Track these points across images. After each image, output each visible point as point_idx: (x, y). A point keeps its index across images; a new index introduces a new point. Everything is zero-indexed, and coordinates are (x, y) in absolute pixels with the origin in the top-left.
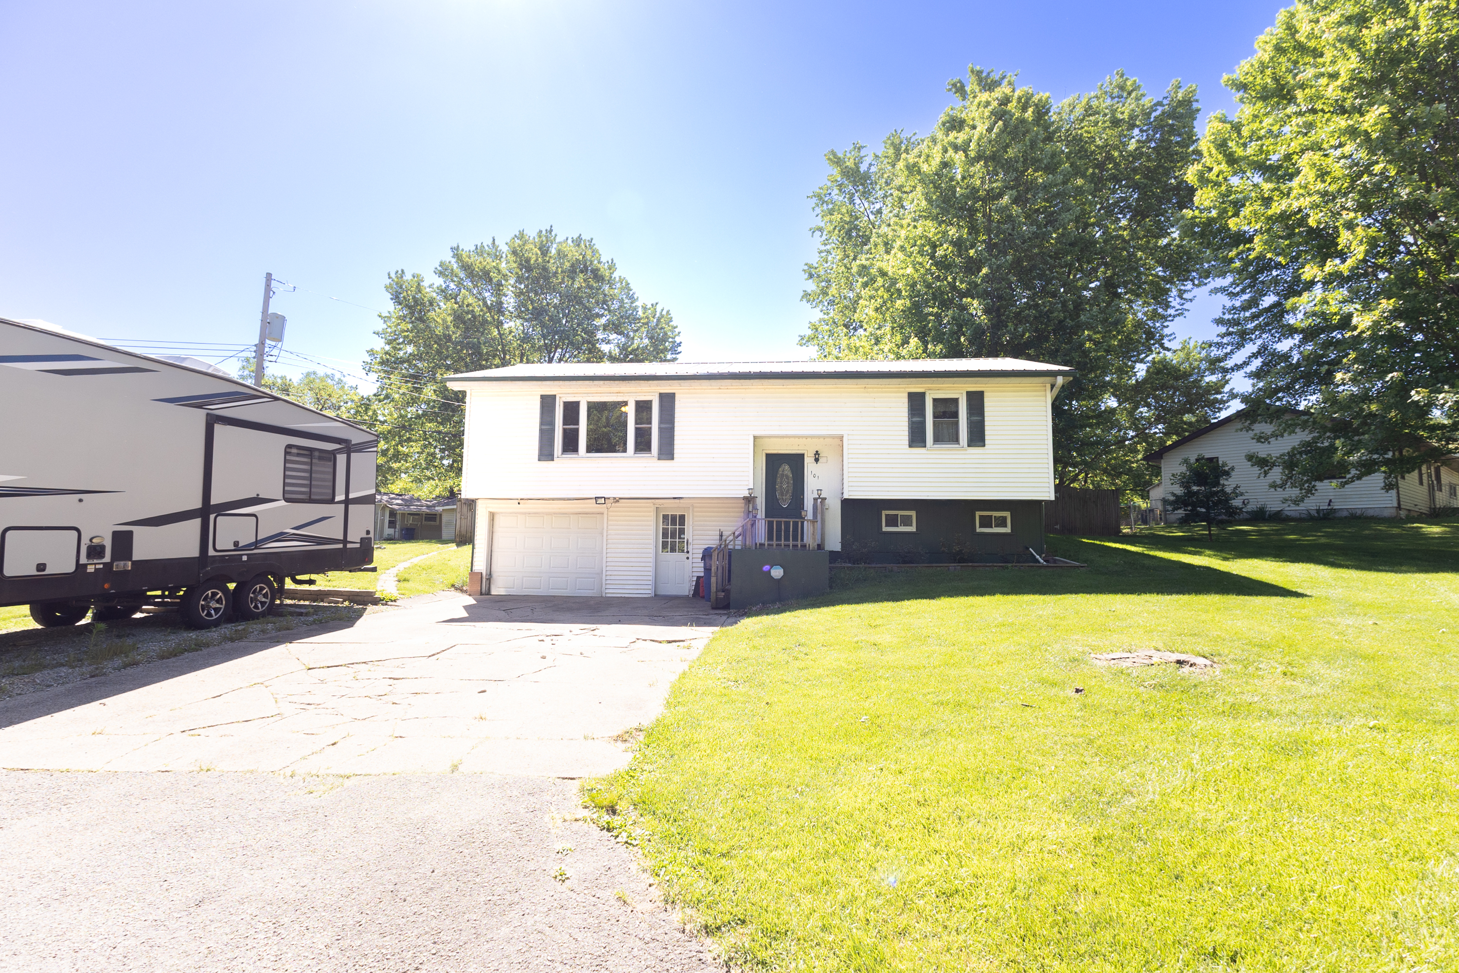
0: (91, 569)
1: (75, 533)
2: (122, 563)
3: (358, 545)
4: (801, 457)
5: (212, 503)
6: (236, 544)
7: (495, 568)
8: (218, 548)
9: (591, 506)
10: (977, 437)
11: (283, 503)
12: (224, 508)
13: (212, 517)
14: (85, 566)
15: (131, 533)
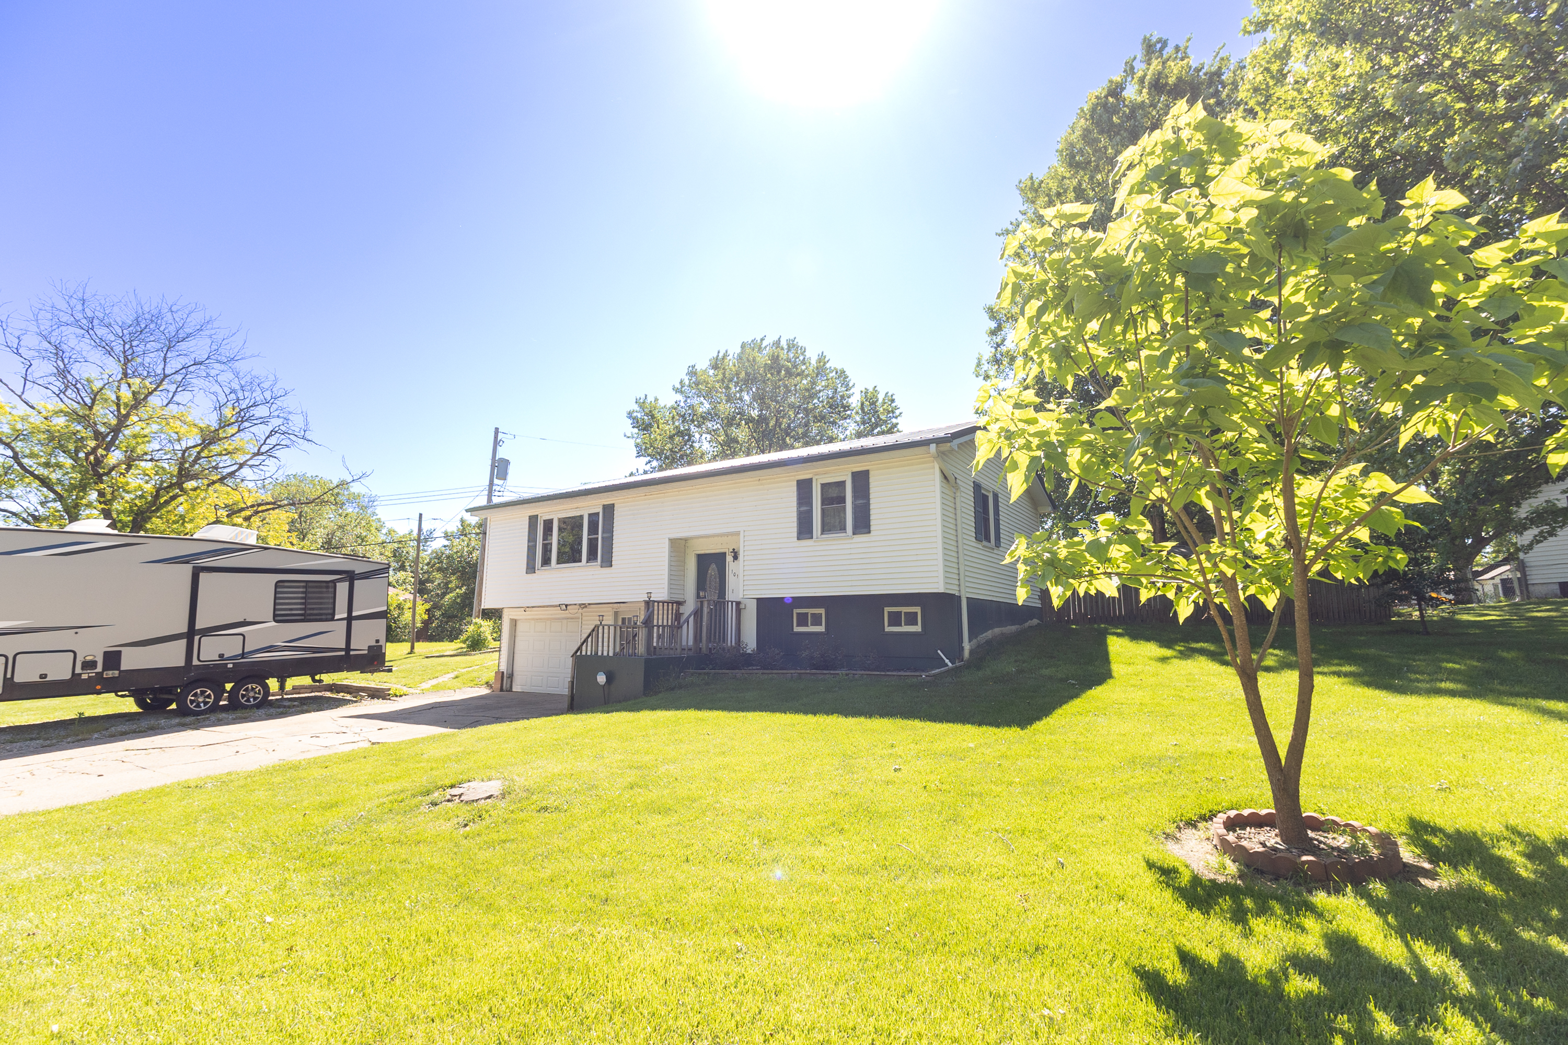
0: (85, 676)
1: (72, 654)
2: (110, 672)
3: (366, 652)
4: (723, 555)
5: (197, 628)
6: (221, 656)
7: (516, 668)
8: (201, 659)
9: (557, 612)
10: (863, 524)
11: (274, 624)
12: (207, 632)
13: (197, 638)
14: (80, 675)
15: (120, 652)
